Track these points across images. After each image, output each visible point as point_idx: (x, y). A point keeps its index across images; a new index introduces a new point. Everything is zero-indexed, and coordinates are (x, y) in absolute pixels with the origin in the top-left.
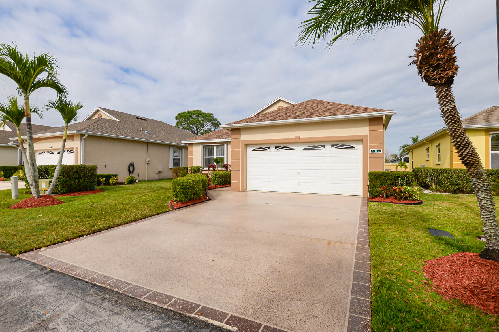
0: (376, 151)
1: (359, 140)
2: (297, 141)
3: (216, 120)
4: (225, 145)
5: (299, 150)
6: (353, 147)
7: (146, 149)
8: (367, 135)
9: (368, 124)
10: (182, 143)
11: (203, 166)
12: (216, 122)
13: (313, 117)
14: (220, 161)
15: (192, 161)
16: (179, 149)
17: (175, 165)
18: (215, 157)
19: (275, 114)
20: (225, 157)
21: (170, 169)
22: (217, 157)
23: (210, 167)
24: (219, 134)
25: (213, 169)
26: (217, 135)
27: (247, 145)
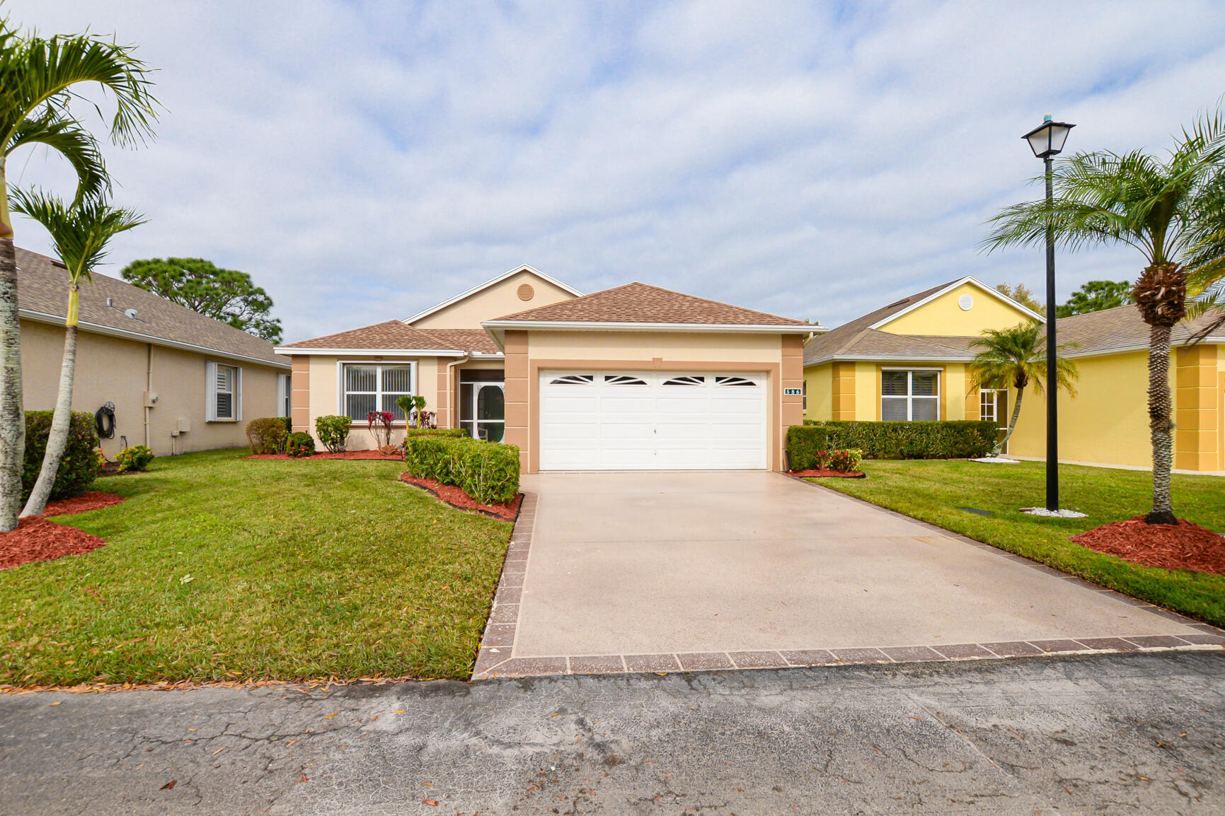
0: (793, 392)
1: (766, 371)
2: (657, 367)
3: (261, 292)
4: (413, 364)
5: (655, 383)
6: (751, 384)
7: (145, 366)
8: (778, 364)
9: (780, 344)
10: (276, 352)
11: (345, 415)
12: (261, 298)
13: (692, 323)
14: (417, 404)
15: (306, 402)
16: (229, 369)
17: (220, 414)
18: (379, 394)
19: (595, 308)
20: (413, 393)
21: (210, 423)
22: (385, 393)
23: (375, 419)
24: (385, 337)
25: (385, 423)
26: (378, 337)
27: (540, 369)
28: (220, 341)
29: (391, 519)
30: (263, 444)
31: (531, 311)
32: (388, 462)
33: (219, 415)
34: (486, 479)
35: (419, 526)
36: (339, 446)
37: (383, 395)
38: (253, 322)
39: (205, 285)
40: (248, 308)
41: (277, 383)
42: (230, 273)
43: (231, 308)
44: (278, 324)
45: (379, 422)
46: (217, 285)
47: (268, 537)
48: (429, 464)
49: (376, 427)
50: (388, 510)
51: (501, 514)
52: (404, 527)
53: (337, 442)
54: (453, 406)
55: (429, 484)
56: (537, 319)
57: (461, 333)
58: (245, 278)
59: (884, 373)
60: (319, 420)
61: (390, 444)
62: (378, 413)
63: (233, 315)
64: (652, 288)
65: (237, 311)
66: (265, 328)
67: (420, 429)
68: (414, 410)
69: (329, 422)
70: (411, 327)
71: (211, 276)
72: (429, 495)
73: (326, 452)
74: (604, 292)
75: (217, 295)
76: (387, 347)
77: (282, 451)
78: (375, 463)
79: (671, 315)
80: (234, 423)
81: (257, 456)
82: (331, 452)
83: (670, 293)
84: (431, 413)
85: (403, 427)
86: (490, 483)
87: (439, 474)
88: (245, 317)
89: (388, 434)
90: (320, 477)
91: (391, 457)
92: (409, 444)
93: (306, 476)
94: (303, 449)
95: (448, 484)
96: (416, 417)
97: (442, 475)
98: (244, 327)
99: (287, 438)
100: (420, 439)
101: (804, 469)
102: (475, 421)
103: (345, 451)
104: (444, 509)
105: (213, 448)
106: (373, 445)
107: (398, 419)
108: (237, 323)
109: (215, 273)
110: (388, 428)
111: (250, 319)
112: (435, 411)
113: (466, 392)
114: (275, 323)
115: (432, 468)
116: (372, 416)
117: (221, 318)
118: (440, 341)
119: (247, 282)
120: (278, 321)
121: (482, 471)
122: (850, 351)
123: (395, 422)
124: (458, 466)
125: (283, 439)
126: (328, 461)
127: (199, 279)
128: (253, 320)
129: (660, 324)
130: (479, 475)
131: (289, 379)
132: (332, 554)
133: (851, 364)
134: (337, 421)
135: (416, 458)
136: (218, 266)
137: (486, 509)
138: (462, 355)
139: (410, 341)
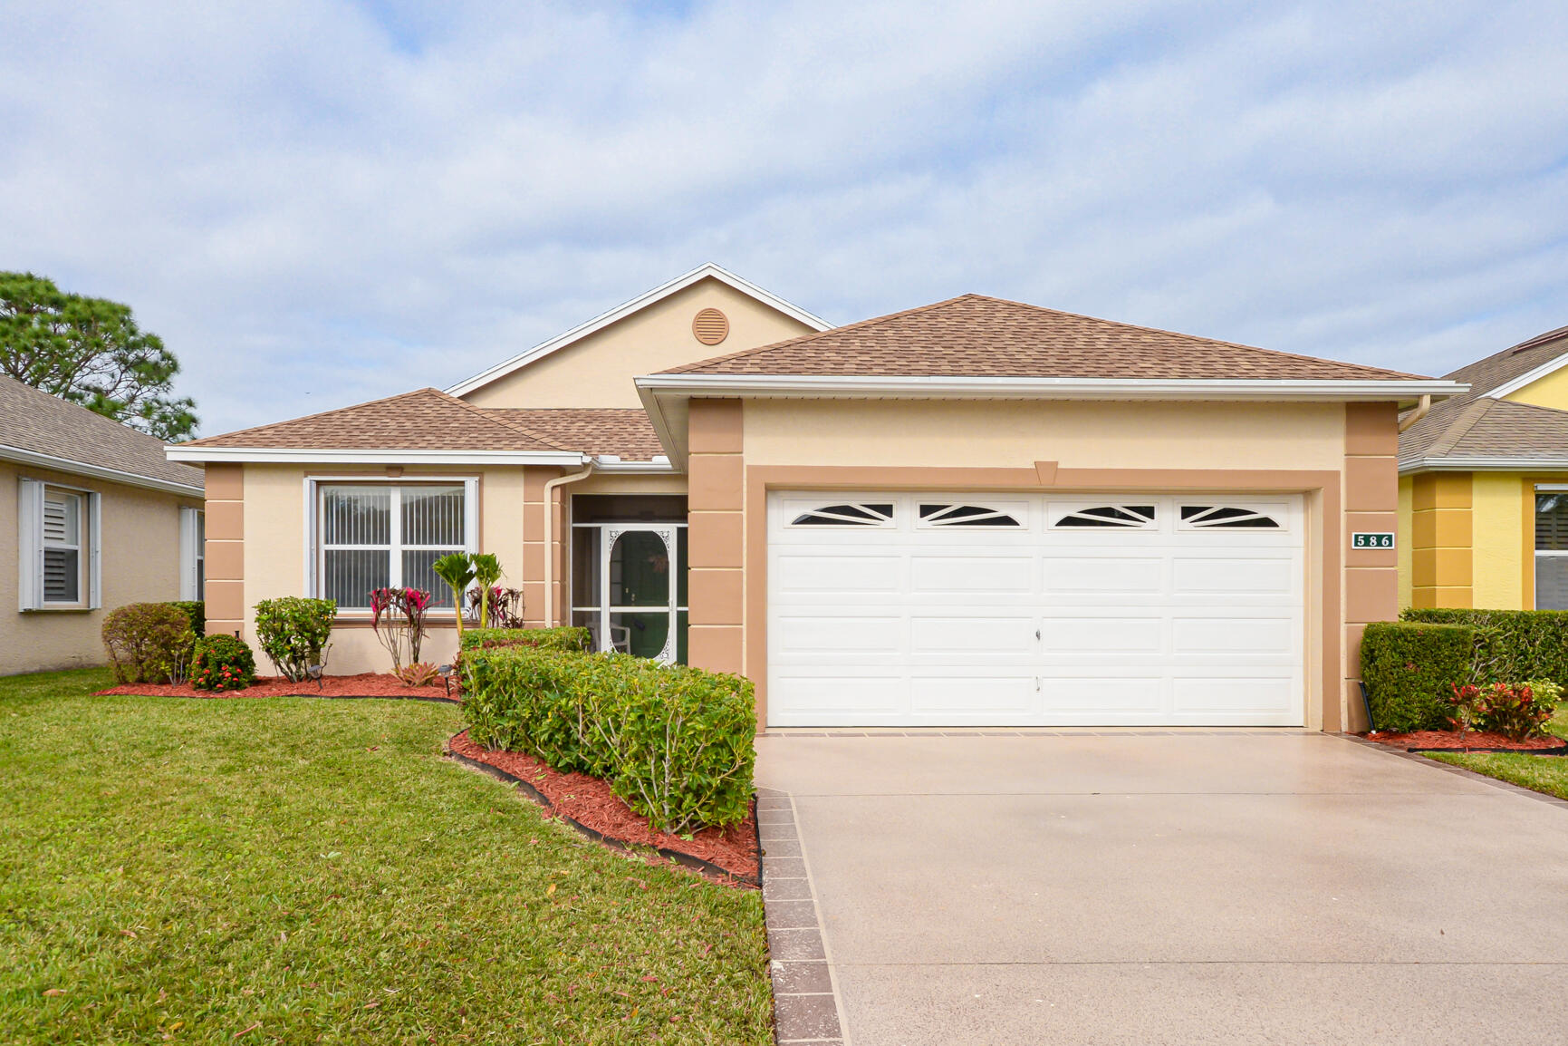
0: (1373, 540)
1: (1304, 491)
2: (1046, 482)
3: (154, 343)
4: (471, 483)
5: (1038, 520)
8: (1337, 473)
9: (1342, 426)
10: (170, 457)
11: (322, 597)
12: (153, 356)
13: (1132, 377)
14: (480, 570)
15: (238, 570)
16: (70, 496)
17: (50, 593)
18: (396, 548)
19: (893, 346)
20: (469, 547)
21: (28, 614)
22: (409, 547)
23: (386, 606)
24: (409, 425)
25: (408, 612)
26: (393, 424)
27: (771, 489)
28: (54, 435)
29: (433, 881)
30: (140, 662)
31: (748, 355)
32: (417, 705)
33: (48, 597)
34: (678, 770)
35: (510, 909)
36: (306, 667)
37: (404, 553)
38: (138, 404)
39: (36, 326)
40: (129, 376)
41: (179, 527)
42: (89, 303)
43: (91, 377)
44: (190, 411)
45: (396, 612)
46: (63, 329)
47: (92, 948)
48: (518, 717)
49: (389, 623)
50: (425, 849)
51: (720, 861)
52: (469, 908)
53: (303, 657)
54: (558, 576)
55: (519, 767)
56: (764, 370)
57: (572, 415)
58: (120, 314)
59: (1541, 498)
60: (263, 608)
61: (421, 662)
62: (394, 592)
63: (97, 390)
64: (1010, 305)
65: (105, 382)
66: (163, 418)
67: (491, 629)
68: (473, 584)
69: (285, 612)
70: (465, 405)
71: (51, 310)
72: (523, 800)
73: (278, 680)
74: (905, 315)
75: (61, 347)
76: (413, 445)
77: (180, 678)
78: (388, 707)
79: (1075, 360)
80: (85, 613)
81: (125, 689)
82: (289, 680)
83: (1056, 316)
84: (511, 592)
85: (449, 623)
86: (687, 779)
87: (546, 743)
88: (120, 395)
89: (416, 639)
90: (259, 745)
91: (421, 692)
92: (469, 668)
93: (227, 742)
94: (228, 671)
95: (569, 768)
96: (477, 601)
97: (553, 747)
98: (120, 416)
99: (192, 647)
100: (496, 656)
101: (1413, 728)
102: (606, 609)
103: (322, 676)
104: (569, 843)
105: (37, 668)
106: (384, 665)
107: (437, 605)
108: (103, 406)
109: (57, 303)
110: (417, 625)
111: (132, 399)
112: (519, 588)
113: (585, 545)
114: (184, 407)
115: (526, 727)
116: (381, 598)
117: (73, 396)
118: (528, 433)
119: (123, 321)
120: (190, 403)
121: (669, 748)
122: (1460, 446)
123: (432, 613)
124: (598, 729)
125: (185, 650)
126: (283, 701)
127: (22, 315)
128: (138, 401)
129: (1057, 381)
130: (662, 757)
131: (201, 517)
132: (265, 1021)
133: (1463, 477)
134: (305, 611)
135: (486, 701)
136: (64, 288)
137: (678, 847)
138: (577, 462)
139: (462, 432)
